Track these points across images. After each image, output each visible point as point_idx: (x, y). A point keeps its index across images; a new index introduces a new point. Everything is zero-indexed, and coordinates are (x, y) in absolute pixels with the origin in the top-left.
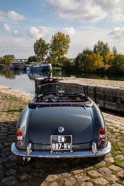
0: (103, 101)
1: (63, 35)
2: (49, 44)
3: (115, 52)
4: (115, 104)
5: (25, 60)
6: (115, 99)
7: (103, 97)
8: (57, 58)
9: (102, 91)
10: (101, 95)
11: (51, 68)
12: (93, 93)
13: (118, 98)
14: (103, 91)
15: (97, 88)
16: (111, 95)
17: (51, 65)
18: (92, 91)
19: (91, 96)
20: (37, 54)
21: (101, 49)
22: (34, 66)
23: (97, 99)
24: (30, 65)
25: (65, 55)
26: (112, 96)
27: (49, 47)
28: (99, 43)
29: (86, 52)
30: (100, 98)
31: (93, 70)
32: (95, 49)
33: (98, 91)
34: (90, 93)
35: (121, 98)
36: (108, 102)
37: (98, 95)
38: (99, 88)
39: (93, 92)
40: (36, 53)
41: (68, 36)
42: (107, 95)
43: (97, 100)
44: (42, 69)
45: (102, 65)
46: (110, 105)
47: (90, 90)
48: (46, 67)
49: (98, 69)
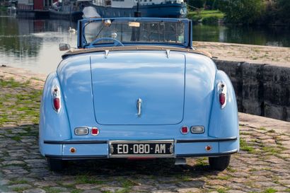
0: (281, 108)
7: (282, 97)
9: (278, 79)
10: (275, 92)
11: (184, 11)
12: (255, 87)
14: (283, 79)
15: (266, 70)
18: (254, 80)
19: (251, 95)
23: (265, 103)
30: (274, 101)
33: (267, 80)
34: (249, 84)
37: (268, 90)
38: (271, 69)
39: (255, 83)
43: (267, 108)
47: (248, 75)
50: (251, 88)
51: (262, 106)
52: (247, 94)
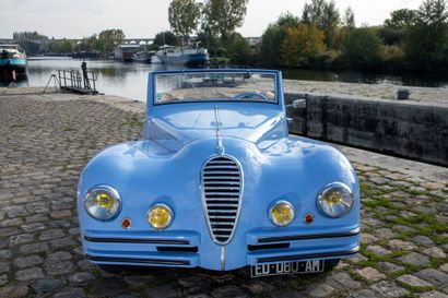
0: (342, 129)
2: (201, 4)
3: (351, 20)
4: (371, 134)
5: (147, 40)
6: (371, 125)
7: (343, 120)
8: (220, 35)
9: (341, 107)
10: (337, 116)
11: (207, 58)
12: (319, 113)
13: (379, 121)
14: (344, 107)
15: (328, 100)
16: (362, 115)
17: (206, 51)
19: (315, 118)
20: (175, 27)
21: (319, 13)
22: (169, 55)
23: (328, 124)
24: (160, 52)
25: (237, 30)
26: (364, 118)
27: (201, 10)
29: (286, 22)
30: (336, 123)
31: (302, 62)
32: (305, 14)
33: (330, 108)
34: (313, 110)
35: (386, 122)
36: (356, 132)
37: (330, 116)
38: (334, 100)
39: (319, 110)
40: (173, 25)
42: (353, 115)
43: (329, 128)
44: (186, 61)
45: (321, 50)
46: (359, 137)
47: (312, 104)
48: (195, 55)
49: (311, 60)
50: (315, 113)
51: (325, 126)
52: (311, 118)
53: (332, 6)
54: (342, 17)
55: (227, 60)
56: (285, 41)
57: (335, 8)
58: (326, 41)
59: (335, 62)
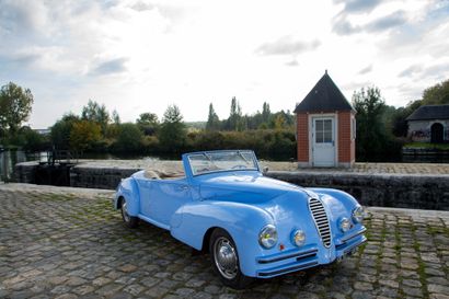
1: (20, 89)
3: (117, 118)
21: (94, 113)
25: (23, 124)
28: (90, 104)
29: (69, 119)
31: (87, 148)
32: (84, 113)
41: (28, 91)
45: (100, 139)
49: (93, 146)
53: (103, 109)
54: (111, 116)
55: (20, 148)
56: (72, 132)
57: (106, 111)
58: (102, 132)
59: (112, 146)
